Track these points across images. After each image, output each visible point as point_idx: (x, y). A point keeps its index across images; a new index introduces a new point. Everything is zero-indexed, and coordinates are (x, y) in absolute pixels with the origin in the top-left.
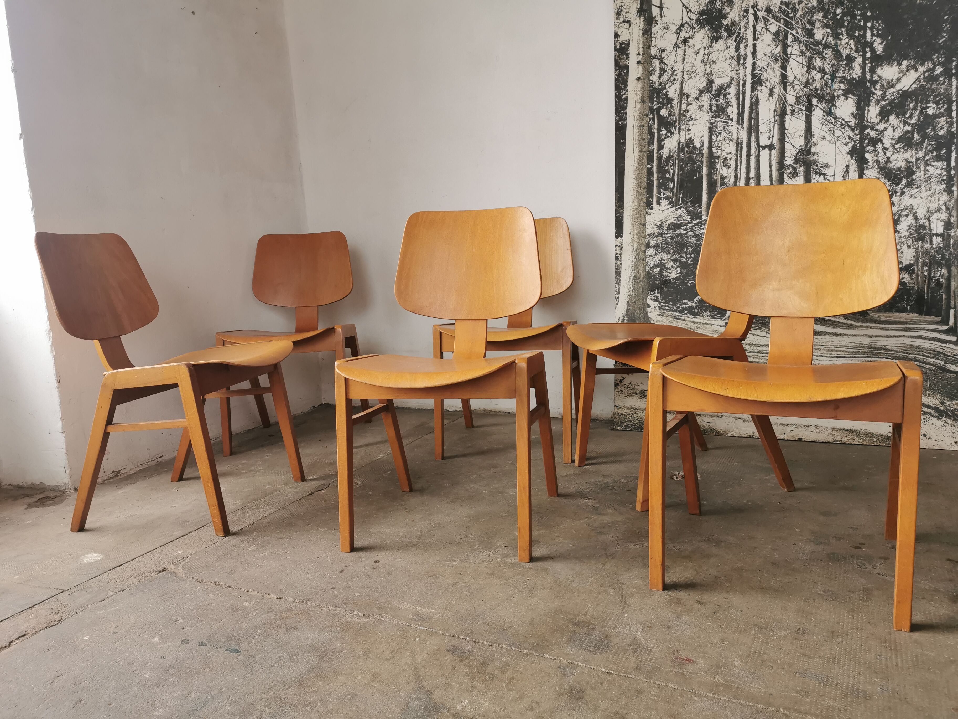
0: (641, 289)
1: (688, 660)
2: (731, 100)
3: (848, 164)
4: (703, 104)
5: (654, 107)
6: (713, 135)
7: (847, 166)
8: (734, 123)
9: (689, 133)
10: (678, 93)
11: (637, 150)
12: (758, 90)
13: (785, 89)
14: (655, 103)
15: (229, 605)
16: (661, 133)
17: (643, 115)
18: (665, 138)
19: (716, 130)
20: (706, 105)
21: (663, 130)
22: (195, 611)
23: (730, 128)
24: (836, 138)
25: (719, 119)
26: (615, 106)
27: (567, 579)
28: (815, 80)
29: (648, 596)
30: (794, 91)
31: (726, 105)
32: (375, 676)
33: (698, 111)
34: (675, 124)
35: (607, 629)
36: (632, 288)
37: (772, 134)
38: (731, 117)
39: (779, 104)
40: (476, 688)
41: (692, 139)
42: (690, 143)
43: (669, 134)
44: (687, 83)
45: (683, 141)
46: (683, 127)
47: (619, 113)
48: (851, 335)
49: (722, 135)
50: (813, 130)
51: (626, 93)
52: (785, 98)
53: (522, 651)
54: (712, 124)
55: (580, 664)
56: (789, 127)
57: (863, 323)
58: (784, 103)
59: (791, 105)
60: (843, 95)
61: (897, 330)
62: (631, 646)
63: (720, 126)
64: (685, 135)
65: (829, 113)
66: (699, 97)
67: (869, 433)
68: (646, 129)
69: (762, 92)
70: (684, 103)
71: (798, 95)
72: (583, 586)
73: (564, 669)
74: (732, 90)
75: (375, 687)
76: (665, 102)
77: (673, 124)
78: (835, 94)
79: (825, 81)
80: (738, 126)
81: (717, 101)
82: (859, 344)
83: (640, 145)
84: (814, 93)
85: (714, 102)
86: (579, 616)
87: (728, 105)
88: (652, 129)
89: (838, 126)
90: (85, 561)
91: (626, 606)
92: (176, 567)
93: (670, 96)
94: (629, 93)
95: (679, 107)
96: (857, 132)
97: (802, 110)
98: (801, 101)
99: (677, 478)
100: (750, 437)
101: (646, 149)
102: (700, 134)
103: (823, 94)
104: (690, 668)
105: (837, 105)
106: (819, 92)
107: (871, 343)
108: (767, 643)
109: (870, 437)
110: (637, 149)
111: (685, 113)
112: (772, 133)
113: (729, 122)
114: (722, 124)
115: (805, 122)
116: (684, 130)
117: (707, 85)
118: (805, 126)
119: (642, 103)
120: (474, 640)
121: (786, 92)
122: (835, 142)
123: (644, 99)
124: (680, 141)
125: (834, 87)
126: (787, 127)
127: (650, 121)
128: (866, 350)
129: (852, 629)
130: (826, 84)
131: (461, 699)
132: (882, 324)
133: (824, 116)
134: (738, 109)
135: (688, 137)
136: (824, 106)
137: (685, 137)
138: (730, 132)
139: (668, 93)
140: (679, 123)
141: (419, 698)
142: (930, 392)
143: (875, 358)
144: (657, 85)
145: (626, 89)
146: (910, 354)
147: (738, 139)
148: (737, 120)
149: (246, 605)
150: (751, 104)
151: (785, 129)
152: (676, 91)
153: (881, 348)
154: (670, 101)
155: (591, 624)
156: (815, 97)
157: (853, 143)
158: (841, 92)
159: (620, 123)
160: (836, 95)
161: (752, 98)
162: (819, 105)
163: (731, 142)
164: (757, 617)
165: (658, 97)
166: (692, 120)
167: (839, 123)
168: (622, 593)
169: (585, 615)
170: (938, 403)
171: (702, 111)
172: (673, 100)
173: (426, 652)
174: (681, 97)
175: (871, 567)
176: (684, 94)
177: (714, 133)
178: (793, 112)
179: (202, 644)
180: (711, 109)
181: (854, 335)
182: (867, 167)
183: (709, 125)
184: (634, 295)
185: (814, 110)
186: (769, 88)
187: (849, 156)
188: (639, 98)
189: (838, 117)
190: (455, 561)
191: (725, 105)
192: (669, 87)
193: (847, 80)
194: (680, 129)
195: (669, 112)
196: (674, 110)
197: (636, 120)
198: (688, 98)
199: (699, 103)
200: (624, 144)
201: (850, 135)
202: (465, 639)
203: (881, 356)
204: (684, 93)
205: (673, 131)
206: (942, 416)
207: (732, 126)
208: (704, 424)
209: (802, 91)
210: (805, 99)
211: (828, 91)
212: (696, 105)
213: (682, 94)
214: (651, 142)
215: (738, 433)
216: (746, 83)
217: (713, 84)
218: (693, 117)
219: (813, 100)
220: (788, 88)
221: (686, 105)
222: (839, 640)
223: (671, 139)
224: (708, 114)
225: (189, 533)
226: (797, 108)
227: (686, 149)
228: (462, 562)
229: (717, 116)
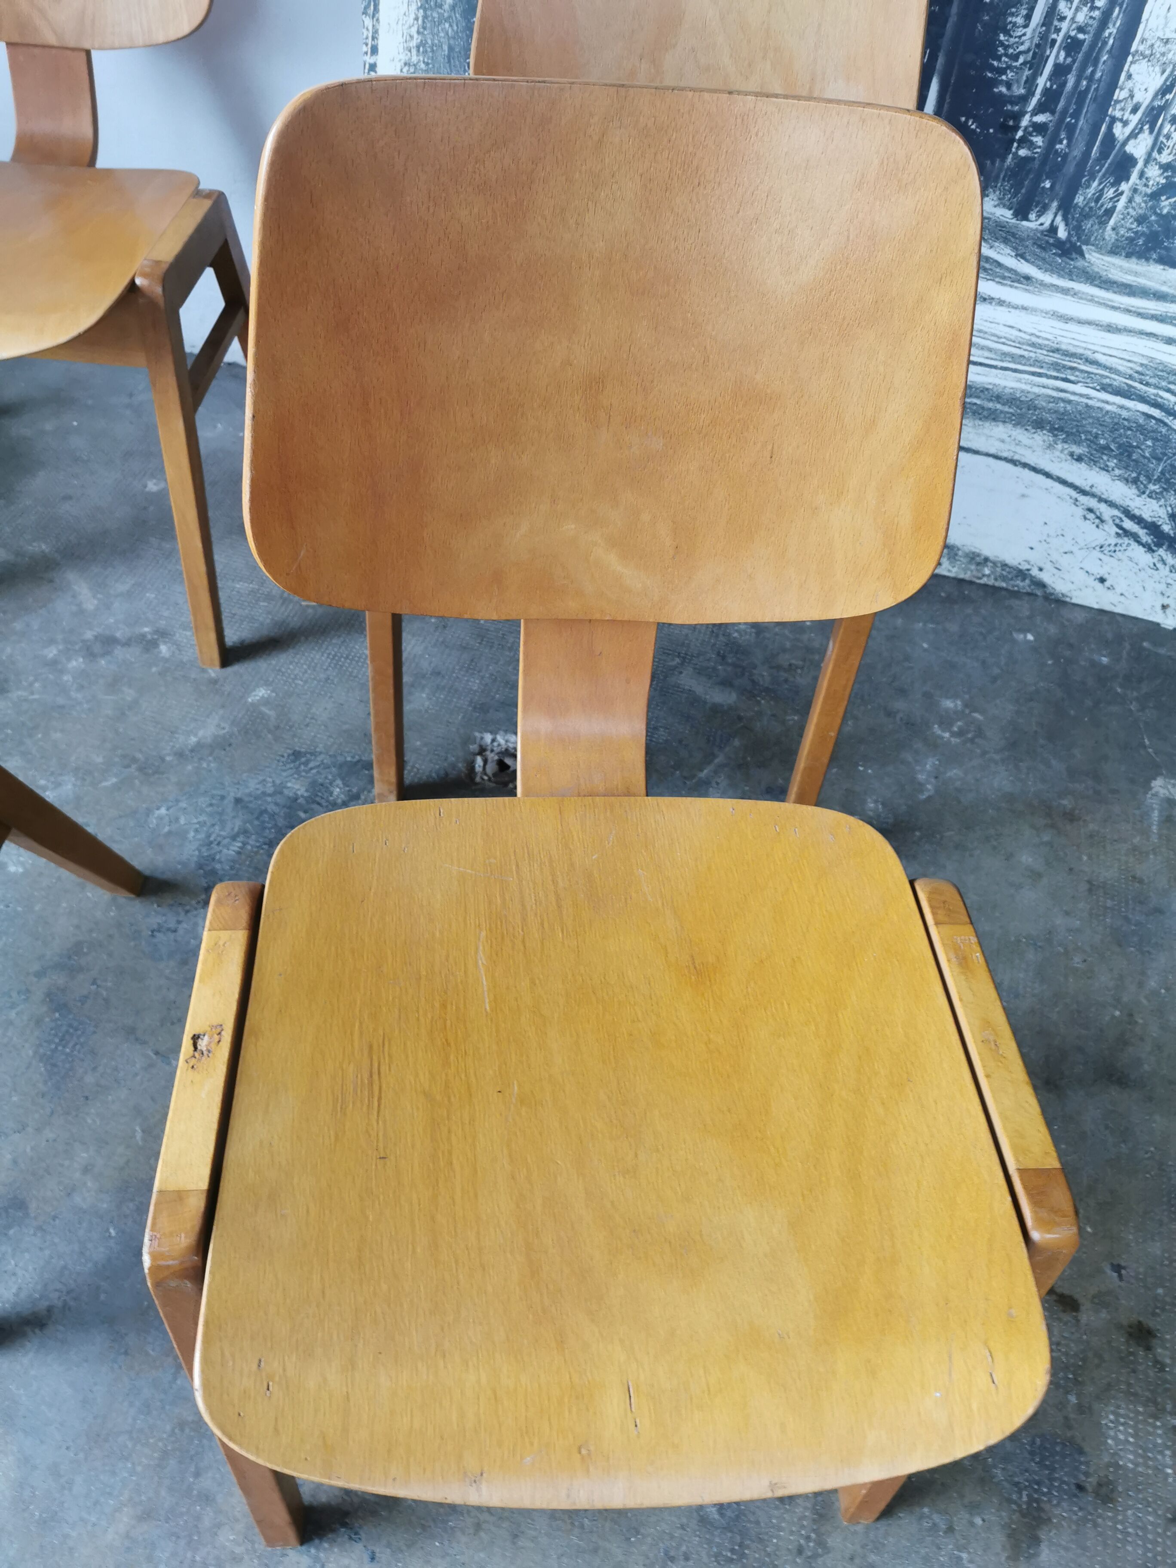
0: (446, 48)
36: (417, 39)
48: (1016, 307)
57: (1060, 276)
61: (1141, 315)
67: (979, 555)
82: (1032, 334)
107: (1059, 339)
128: (1041, 354)
132: (1107, 289)
142: (1157, 487)
143: (1056, 378)
146: (1147, 384)
153: (1080, 357)
170: (1165, 516)
181: (1024, 308)
184: (423, 66)
203: (1072, 378)
206: (1159, 545)
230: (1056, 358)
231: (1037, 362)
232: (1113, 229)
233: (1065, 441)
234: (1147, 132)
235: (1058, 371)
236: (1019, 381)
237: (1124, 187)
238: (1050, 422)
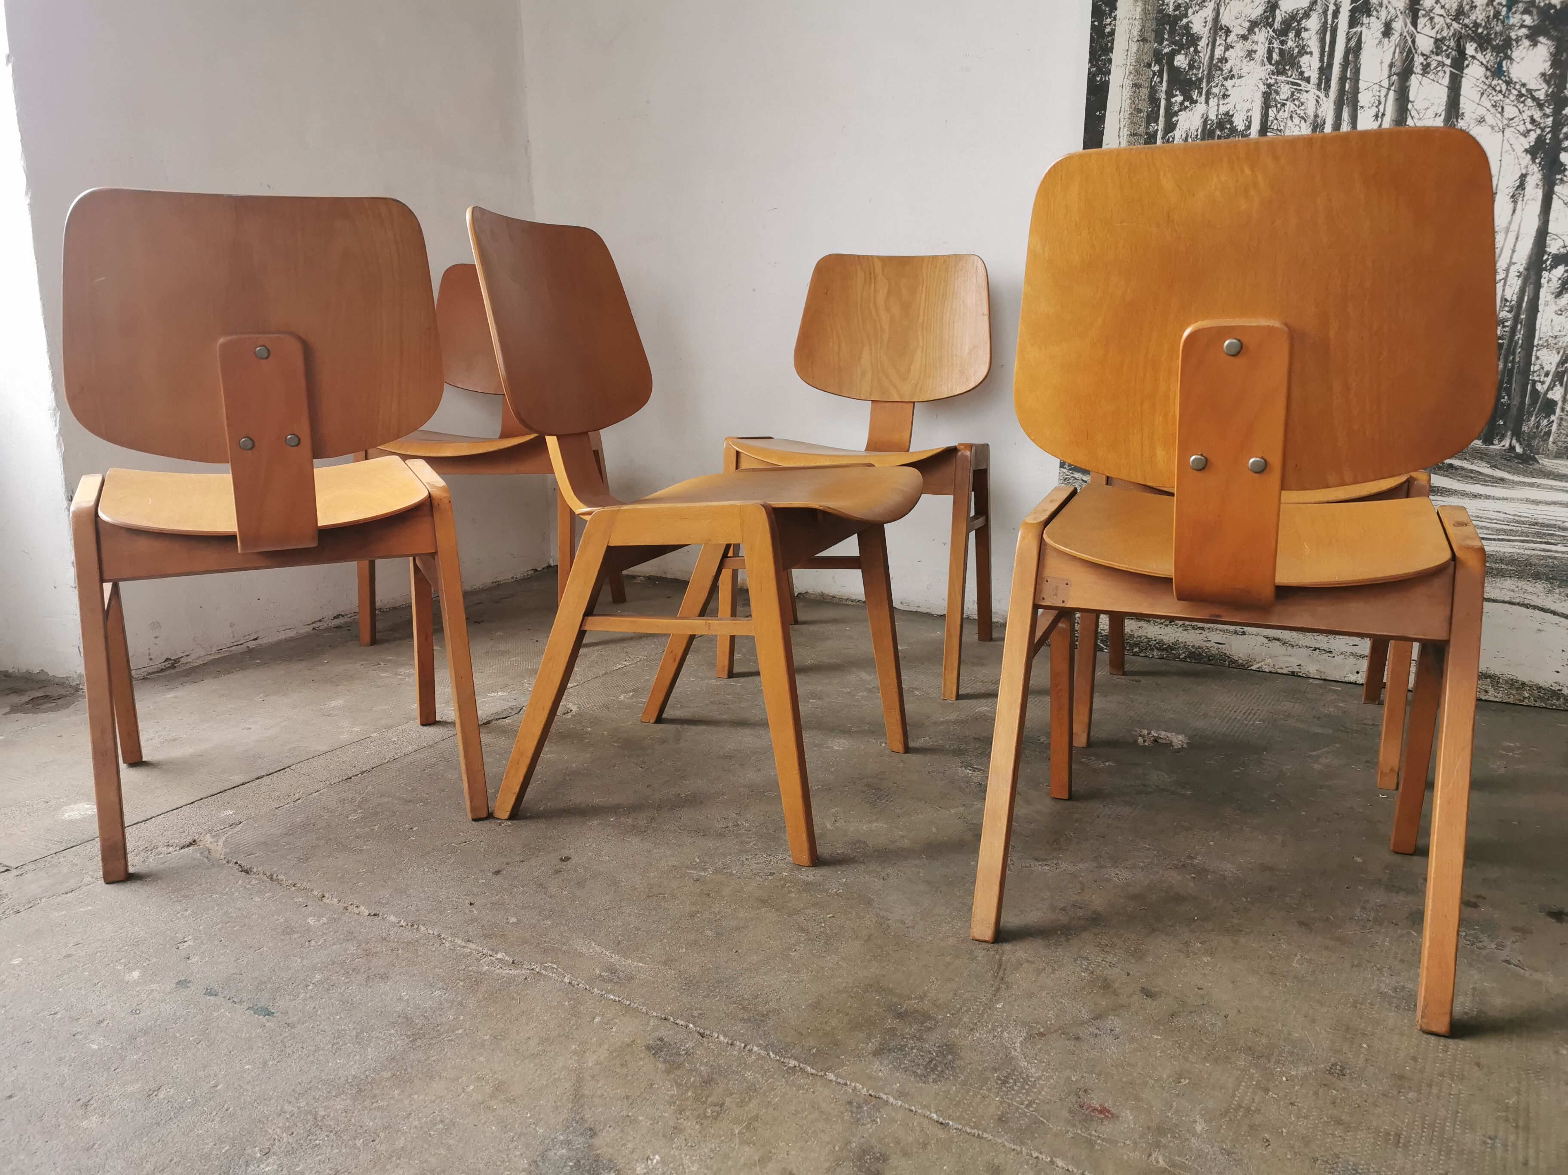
1: (1103, 1110)
2: (1310, 43)
3: (1524, 172)
4: (1255, 47)
5: (1163, 50)
6: (1271, 107)
7: (1523, 177)
8: (1311, 87)
9: (1226, 102)
10: (1209, 25)
11: (1125, 132)
12: (1362, 24)
13: (1415, 24)
14: (1166, 43)
15: (282, 920)
16: (1173, 100)
17: (1141, 65)
18: (1180, 110)
19: (1277, 98)
20: (1261, 51)
21: (1177, 95)
22: (219, 926)
23: (1304, 96)
24: (1506, 122)
25: (1283, 78)
26: (1091, 47)
27: (903, 922)
28: (1476, 7)
29: (1049, 969)
30: (1433, 28)
31: (1299, 52)
32: (499, 1088)
33: (1245, 61)
34: (1200, 84)
35: (957, 1031)
37: (1381, 110)
38: (1306, 75)
39: (1401, 53)
40: (681, 1131)
41: (1231, 113)
42: (1225, 123)
43: (1187, 104)
44: (1228, 7)
45: (1212, 116)
46: (1215, 90)
47: (1098, 60)
48: (1499, 499)
49: (1287, 108)
50: (1461, 105)
51: (1113, 22)
52: (1413, 42)
53: (786, 1060)
54: (1269, 86)
55: (891, 1100)
56: (1416, 97)
57: (1524, 476)
58: (1410, 51)
59: (1423, 55)
60: (1527, 37)
62: (995, 1070)
63: (1285, 91)
64: (1218, 105)
65: (1497, 72)
66: (1249, 34)
67: (1517, 681)
68: (1145, 92)
69: (1369, 28)
70: (1220, 45)
71: (1439, 36)
72: (930, 938)
73: (859, 1107)
74: (1313, 23)
75: (494, 1110)
76: (1184, 41)
77: (1196, 84)
78: (1513, 35)
79: (1495, 8)
80: (1318, 93)
81: (1283, 43)
82: (1515, 515)
83: (1132, 123)
84: (1470, 32)
85: (1276, 44)
86: (910, 998)
87: (1303, 51)
88: (1156, 91)
89: (1512, 97)
90: (66, 816)
91: (1003, 986)
92: (214, 840)
93: (1194, 31)
94: (1118, 23)
95: (1209, 52)
96: (1548, 111)
97: (1444, 65)
98: (1445, 48)
99: (1145, 741)
100: (1293, 674)
101: (1142, 130)
102: (1247, 106)
103: (1489, 34)
104: (1107, 1129)
105: (1514, 56)
106: (1480, 30)
107: (1536, 516)
108: (1266, 1090)
109: (1517, 689)
110: (1126, 129)
111: (1219, 64)
112: (1381, 107)
113: (1303, 83)
114: (1288, 86)
115: (1449, 88)
116: (1215, 95)
117: (1265, 12)
118: (1448, 96)
119: (1141, 43)
120: (702, 1031)
121: (1416, 28)
122: (1504, 129)
123: (1146, 35)
124: (1207, 118)
125: (1512, 21)
126: (1411, 98)
127: (1153, 77)
128: (1525, 528)
129: (1441, 1075)
130: (1497, 14)
131: (649, 1152)
132: (1561, 480)
133: (1487, 78)
134: (1321, 60)
135: (1223, 109)
136: (1488, 57)
137: (1218, 110)
138: (1302, 104)
139: (1191, 25)
140: (1208, 83)
141: (569, 1142)
143: (1541, 543)
144: (1171, 10)
145: (1113, 15)
147: (1316, 116)
148: (1316, 81)
149: (311, 923)
150: (1347, 51)
151: (1408, 101)
152: (1206, 22)
153: (1554, 526)
154: (1194, 40)
155: (930, 1018)
156: (1473, 39)
157: (1539, 131)
158: (1524, 31)
159: (1098, 79)
160: (1514, 37)
161: (1349, 40)
162: (1479, 56)
163: (1303, 121)
164: (1254, 1031)
165: (1172, 32)
166: (1232, 77)
167: (1515, 92)
168: (1001, 959)
169: (921, 999)
171: (1252, 62)
172: (1199, 38)
173: (606, 1046)
174: (1216, 33)
175: (1493, 946)
176: (1221, 28)
177: (1273, 103)
178: (1426, 69)
179: (210, 992)
180: (1270, 59)
181: (1504, 499)
182: (1561, 180)
183: (1263, 88)
185: (1468, 66)
186: (1383, 21)
187: (1529, 156)
188: (1136, 32)
189: (1515, 80)
190: (705, 870)
191: (1296, 50)
192: (1194, 14)
193: (1538, 7)
194: (1208, 93)
195: (1190, 61)
196: (1199, 57)
197: (1127, 74)
198: (1227, 36)
199: (1248, 46)
200: (1102, 119)
201: (1535, 117)
202: (687, 1027)
203: (1553, 541)
204: (1221, 26)
205: (1195, 97)
207: (1307, 92)
208: (1209, 644)
209: (1449, 28)
210: (1452, 44)
211: (1499, 28)
212: (1242, 49)
213: (1218, 28)
214: (1152, 117)
215: (1272, 664)
216: (1341, 10)
217: (1277, 11)
218: (1234, 72)
219: (1468, 45)
220: (1422, 21)
221: (1223, 48)
222: (1412, 1095)
223: (1191, 113)
224: (1263, 68)
225: (258, 778)
226: (1434, 60)
227: (1218, 132)
228: (717, 871)
229: (1279, 73)
230: (1537, 529)
231: (1523, 533)
232: (1554, 443)
233: (1560, 587)
234: (1559, 386)
235: (1540, 538)
236: (1514, 547)
237: (1553, 418)
238: (1545, 574)
